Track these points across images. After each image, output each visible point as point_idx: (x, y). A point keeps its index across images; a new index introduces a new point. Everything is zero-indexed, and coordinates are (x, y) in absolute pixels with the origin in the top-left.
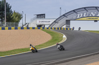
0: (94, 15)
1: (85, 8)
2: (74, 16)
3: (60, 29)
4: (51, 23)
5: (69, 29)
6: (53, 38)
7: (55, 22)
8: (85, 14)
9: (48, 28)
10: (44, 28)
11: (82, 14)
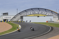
0: (37, 13)
1: (32, 9)
2: (25, 14)
3: (17, 21)
4: (11, 18)
5: (22, 22)
6: (13, 27)
7: (14, 17)
8: (32, 12)
9: (10, 21)
10: (7, 21)
11: (30, 13)
